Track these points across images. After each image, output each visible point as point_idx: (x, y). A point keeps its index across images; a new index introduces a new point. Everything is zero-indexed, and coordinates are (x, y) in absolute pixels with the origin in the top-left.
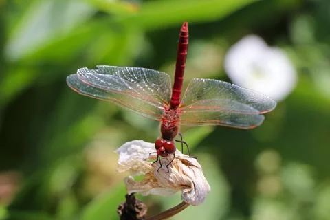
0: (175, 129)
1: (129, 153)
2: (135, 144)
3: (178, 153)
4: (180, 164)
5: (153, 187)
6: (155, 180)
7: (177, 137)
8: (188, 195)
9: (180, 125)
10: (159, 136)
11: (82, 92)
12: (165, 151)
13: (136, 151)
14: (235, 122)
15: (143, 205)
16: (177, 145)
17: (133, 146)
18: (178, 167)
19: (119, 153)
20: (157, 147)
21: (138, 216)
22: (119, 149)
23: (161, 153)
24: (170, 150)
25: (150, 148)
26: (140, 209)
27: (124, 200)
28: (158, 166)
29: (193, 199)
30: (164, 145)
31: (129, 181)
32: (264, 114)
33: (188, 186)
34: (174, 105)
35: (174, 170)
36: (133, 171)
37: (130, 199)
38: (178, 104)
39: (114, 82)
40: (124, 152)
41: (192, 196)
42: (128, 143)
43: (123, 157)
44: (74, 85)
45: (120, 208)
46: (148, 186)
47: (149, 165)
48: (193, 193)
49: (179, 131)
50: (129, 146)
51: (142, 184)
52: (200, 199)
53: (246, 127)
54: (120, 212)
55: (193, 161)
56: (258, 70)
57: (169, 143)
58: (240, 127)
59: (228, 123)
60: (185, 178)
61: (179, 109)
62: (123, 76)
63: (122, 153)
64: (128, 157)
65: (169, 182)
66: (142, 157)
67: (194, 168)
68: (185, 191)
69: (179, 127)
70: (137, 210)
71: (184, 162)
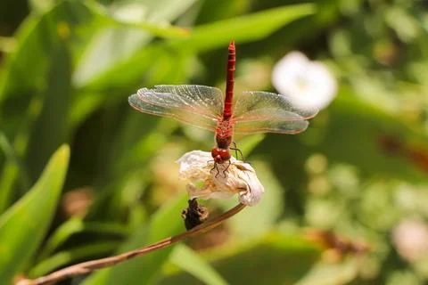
0: (229, 138)
1: (189, 162)
2: (193, 154)
3: (233, 159)
4: (235, 169)
5: (213, 191)
6: (214, 186)
7: (232, 145)
8: (245, 197)
10: (215, 145)
12: (221, 158)
13: (195, 160)
15: (204, 209)
16: (232, 152)
17: (192, 156)
18: (234, 173)
19: (180, 162)
20: (214, 156)
21: (201, 219)
22: (180, 160)
23: (217, 161)
24: (225, 157)
25: (207, 157)
26: (202, 212)
27: (187, 205)
28: (215, 172)
29: (249, 200)
30: (219, 153)
31: (191, 187)
33: (244, 189)
34: (227, 116)
35: (230, 175)
36: (194, 178)
37: (193, 203)
38: (230, 116)
39: (171, 100)
40: (184, 162)
41: (248, 198)
42: (187, 154)
43: (184, 167)
44: (135, 104)
45: (184, 212)
46: (208, 191)
47: (207, 172)
48: (249, 194)
49: (232, 140)
50: (189, 156)
51: (202, 190)
52: (256, 200)
53: (293, 132)
54: (185, 216)
55: (247, 166)
56: (302, 82)
57: (224, 151)
58: (287, 132)
59: (276, 130)
60: (241, 182)
61: (231, 119)
62: (179, 94)
63: (182, 163)
64: (188, 166)
65: (227, 186)
66: (201, 165)
67: (248, 172)
68: (242, 193)
69: (233, 136)
70: (200, 214)
71: (239, 167)
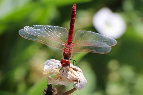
0: (70, 54)
1: (49, 65)
2: (51, 61)
3: (71, 65)
4: (72, 70)
5: (60, 81)
6: (61, 78)
7: (71, 58)
8: (77, 85)
9: (72, 52)
11: (26, 38)
12: (65, 64)
13: (52, 64)
14: (98, 51)
15: (55, 89)
17: (50, 62)
18: (71, 72)
20: (62, 63)
21: (53, 94)
22: (44, 63)
23: (63, 65)
24: (67, 64)
25: (58, 63)
26: (54, 91)
27: (47, 87)
28: (62, 71)
29: (79, 87)
30: (65, 62)
31: (49, 78)
32: (111, 47)
33: (76, 81)
34: (69, 43)
35: (69, 73)
36: (51, 74)
37: (50, 86)
38: (71, 43)
39: (41, 33)
40: (46, 65)
41: (78, 85)
42: (48, 61)
43: (46, 67)
44: (22, 34)
45: (45, 91)
46: (58, 80)
47: (58, 71)
48: (79, 84)
49: (72, 55)
50: (49, 62)
51: (55, 80)
52: (82, 86)
53: (103, 53)
54: (45, 92)
55: (78, 69)
57: (67, 61)
58: (100, 53)
59: (94, 51)
60: (74, 76)
61: (71, 45)
62: (45, 30)
63: (45, 65)
64: (48, 67)
65: (67, 78)
66: (55, 67)
67: (79, 72)
68: (75, 83)
69: (72, 53)
70: (53, 92)
71: (74, 69)
